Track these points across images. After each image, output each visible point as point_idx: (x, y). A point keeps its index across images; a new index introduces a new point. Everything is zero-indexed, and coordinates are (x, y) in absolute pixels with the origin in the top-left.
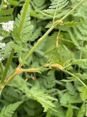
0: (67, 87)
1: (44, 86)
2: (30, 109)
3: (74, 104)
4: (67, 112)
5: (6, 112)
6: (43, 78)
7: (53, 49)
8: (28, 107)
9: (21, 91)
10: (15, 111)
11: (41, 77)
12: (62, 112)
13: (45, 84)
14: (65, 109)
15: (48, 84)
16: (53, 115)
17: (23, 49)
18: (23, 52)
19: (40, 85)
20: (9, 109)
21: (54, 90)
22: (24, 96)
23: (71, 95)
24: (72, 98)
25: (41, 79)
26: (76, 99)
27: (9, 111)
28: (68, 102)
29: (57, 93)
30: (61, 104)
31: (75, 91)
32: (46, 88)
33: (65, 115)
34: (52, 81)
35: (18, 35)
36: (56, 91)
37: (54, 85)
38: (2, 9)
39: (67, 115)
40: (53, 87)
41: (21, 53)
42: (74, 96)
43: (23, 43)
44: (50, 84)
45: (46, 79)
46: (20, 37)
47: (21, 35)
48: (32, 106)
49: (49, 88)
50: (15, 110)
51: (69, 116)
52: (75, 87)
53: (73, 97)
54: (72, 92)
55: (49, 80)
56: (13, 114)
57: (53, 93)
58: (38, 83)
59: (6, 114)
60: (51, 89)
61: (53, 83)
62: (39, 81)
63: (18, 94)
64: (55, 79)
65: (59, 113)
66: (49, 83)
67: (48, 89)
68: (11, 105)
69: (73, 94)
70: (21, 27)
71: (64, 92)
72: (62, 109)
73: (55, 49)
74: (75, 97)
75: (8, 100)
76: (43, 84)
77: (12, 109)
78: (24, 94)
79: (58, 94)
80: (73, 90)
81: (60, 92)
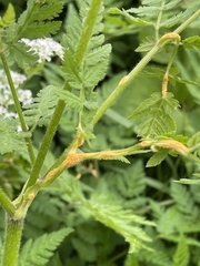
0: (172, 195)
1: (119, 192)
2: (86, 244)
3: (190, 235)
4: (174, 253)
5: (33, 252)
6: (115, 173)
7: (153, 102)
8: (82, 241)
9: (66, 203)
10: (55, 252)
11: (111, 171)
12: (161, 252)
13: (121, 186)
14: (169, 245)
15: (127, 186)
16: (141, 259)
17: (86, 103)
18: (86, 109)
19: (109, 188)
20: (41, 247)
21: (142, 200)
22: (72, 215)
23: (184, 214)
24: (186, 220)
25: (111, 174)
26: (195, 223)
27: (42, 251)
28: (175, 228)
29: (149, 207)
30: (158, 233)
31: (191, 203)
32: (123, 196)
33: (171, 259)
34: (137, 180)
35: (75, 69)
36: (148, 204)
37: (142, 188)
38: (35, 4)
39: (176, 260)
40: (141, 195)
41: (81, 113)
42: (189, 214)
43: (86, 89)
44: (133, 188)
45: (122, 175)
46: (81, 74)
47: (82, 68)
48: (92, 239)
49: (131, 195)
50: (55, 248)
51: (180, 262)
52: (192, 195)
53: (189, 218)
54: (184, 207)
55: (130, 178)
56: (51, 258)
57: (139, 207)
58: (103, 184)
59: (33, 259)
60: (135, 197)
61: (140, 185)
62: (106, 180)
63: (59, 209)
64: (143, 174)
65: (155, 255)
66: (130, 184)
67: (128, 199)
68: (45, 236)
69: (188, 210)
70: (82, 48)
71: (167, 207)
72: (163, 245)
73: (158, 103)
74: (193, 218)
75: (34, 223)
76: (115, 186)
77: (47, 247)
78: (73, 210)
79: (151, 211)
80: (188, 202)
81: (156, 206)
